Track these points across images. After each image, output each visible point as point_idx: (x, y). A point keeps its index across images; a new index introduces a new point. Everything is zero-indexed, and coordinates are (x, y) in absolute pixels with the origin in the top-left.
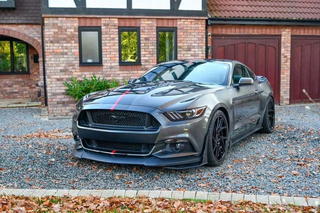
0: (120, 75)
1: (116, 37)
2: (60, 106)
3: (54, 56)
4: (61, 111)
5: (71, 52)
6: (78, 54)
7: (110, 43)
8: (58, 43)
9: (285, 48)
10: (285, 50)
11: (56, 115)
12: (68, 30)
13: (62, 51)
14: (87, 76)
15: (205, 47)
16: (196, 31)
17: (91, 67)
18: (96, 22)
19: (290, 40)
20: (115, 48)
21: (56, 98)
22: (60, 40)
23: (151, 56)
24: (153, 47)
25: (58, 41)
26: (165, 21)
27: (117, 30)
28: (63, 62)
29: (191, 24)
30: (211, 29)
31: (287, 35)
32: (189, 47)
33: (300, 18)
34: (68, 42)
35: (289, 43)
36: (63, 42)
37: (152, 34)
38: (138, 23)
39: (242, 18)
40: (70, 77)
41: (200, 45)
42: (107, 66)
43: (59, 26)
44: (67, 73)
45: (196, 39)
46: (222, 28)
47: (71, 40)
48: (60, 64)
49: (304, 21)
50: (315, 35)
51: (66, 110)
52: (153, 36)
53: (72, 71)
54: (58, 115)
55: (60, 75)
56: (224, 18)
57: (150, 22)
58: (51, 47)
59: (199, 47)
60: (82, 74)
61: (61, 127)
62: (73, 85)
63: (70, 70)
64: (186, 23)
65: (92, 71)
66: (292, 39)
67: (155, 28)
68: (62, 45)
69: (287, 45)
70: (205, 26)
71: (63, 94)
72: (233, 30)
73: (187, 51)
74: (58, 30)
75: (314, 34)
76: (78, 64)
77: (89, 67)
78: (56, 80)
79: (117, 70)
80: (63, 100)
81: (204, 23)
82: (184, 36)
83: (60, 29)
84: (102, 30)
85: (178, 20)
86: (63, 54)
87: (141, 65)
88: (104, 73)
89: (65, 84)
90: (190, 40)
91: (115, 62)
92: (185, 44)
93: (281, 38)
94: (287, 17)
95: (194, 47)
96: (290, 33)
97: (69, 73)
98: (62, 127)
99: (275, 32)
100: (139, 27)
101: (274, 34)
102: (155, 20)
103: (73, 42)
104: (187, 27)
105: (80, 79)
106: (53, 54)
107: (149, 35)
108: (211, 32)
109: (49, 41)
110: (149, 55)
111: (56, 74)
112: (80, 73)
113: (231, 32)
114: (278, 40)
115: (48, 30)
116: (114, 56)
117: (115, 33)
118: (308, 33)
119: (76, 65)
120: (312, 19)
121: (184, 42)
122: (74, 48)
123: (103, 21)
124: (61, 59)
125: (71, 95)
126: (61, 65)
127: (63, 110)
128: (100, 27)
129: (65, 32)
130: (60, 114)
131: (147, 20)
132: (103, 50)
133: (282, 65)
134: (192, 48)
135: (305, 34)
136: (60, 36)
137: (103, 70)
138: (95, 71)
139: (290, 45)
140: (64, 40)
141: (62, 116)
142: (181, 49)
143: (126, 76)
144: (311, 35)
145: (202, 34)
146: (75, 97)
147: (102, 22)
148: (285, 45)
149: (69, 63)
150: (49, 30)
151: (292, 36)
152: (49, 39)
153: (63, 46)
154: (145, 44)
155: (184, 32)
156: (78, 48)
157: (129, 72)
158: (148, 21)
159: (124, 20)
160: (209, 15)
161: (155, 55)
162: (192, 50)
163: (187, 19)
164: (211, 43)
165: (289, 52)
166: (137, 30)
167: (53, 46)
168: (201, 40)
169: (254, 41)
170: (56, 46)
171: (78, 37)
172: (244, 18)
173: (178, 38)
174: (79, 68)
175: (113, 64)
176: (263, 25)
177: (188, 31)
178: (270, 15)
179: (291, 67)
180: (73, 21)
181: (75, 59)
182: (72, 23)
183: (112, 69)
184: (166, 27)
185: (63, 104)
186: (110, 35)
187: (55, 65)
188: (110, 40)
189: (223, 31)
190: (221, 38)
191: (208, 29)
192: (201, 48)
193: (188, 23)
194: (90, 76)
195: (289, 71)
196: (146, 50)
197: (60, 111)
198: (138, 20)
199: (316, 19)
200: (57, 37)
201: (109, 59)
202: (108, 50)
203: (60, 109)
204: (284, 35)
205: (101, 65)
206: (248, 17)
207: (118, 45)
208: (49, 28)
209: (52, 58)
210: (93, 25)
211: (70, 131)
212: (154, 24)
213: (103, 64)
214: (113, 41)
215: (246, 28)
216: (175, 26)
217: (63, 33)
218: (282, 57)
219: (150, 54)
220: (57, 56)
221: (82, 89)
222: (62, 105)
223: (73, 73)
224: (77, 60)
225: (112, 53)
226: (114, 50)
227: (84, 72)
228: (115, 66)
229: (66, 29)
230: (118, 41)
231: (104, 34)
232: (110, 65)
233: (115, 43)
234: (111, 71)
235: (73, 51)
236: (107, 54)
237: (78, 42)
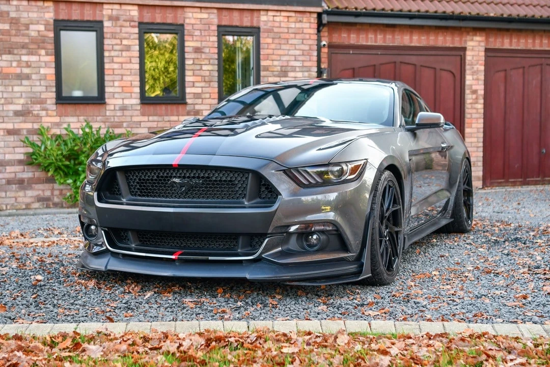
0: (142, 123)
1: (134, 43)
2: (14, 189)
4: (16, 199)
5: (38, 73)
6: (54, 78)
7: (122, 56)
8: (10, 53)
9: (473, 75)
10: (473, 79)
11: (5, 208)
12: (32, 27)
13: (18, 71)
14: (72, 126)
15: (315, 69)
16: (298, 36)
17: (81, 106)
18: (91, 12)
19: (483, 58)
20: (132, 68)
21: (4, 171)
22: (14, 47)
23: (207, 85)
24: (210, 67)
25: (9, 51)
26: (236, 14)
27: (136, 30)
28: (21, 95)
29: (288, 21)
30: (326, 34)
31: (476, 49)
32: (283, 69)
33: (502, 15)
34: (32, 52)
35: (481, 65)
36: (20, 53)
37: (209, 41)
38: (180, 17)
39: (389, 12)
40: (36, 126)
41: (306, 64)
42: (114, 105)
43: (13, 18)
44: (30, 118)
45: (298, 52)
46: (349, 32)
47: (39, 48)
48: (13, 99)
49: (510, 20)
50: (532, 49)
51: (25, 196)
52: (210, 44)
53: (41, 115)
54: (8, 207)
55: (13, 123)
56: (354, 10)
57: (205, 16)
59: (305, 69)
60: (62, 121)
61: (25, 229)
62: (43, 142)
63: (35, 112)
64: (277, 19)
65: (84, 116)
66: (486, 56)
67: (215, 28)
68: (19, 59)
69: (478, 68)
70: (315, 26)
71: (20, 162)
72: (371, 36)
73: (280, 77)
74: (10, 27)
75: (530, 47)
76: (54, 101)
77: (77, 107)
78: (6, 133)
79: (134, 114)
80: (20, 176)
81: (314, 20)
82: (273, 46)
83: (14, 24)
84: (105, 30)
85: (262, 13)
86: (20, 77)
87: (186, 104)
88: (107, 119)
89: (24, 142)
90: (285, 55)
91: (131, 97)
92: (276, 63)
93: (465, 55)
94: (478, 12)
95: (294, 69)
96: (483, 44)
97: (33, 118)
98: (27, 228)
99: (453, 43)
100: (182, 25)
101: (451, 46)
102: (215, 11)
103: (43, 52)
104: (280, 27)
105: (57, 131)
107: (202, 41)
108: (327, 39)
110: (203, 84)
111: (5, 121)
112: (57, 119)
113: (367, 41)
114: (460, 57)
116: (129, 84)
117: (132, 37)
118: (519, 46)
119: (49, 102)
120: (526, 16)
121: (274, 57)
122: (46, 64)
123: (107, 10)
124: (16, 89)
125: (39, 165)
126: (17, 101)
127: (19, 197)
128: (101, 22)
129: (25, 30)
130: (12, 205)
131: (198, 10)
132: (105, 70)
133: (468, 109)
134: (291, 70)
135: (513, 48)
136: (14, 39)
137: (106, 113)
138: (90, 116)
139: (482, 68)
140: (23, 47)
141: (17, 210)
142: (268, 72)
143: (155, 126)
144: (524, 48)
145: (310, 42)
146: (46, 169)
147: (105, 12)
148: (473, 68)
149: (33, 98)
151: (487, 50)
153: (21, 60)
154: (195, 60)
155: (273, 38)
156: (53, 65)
157: (160, 119)
158: (201, 12)
159: (151, 10)
160: (324, 4)
161: (216, 85)
162: (291, 74)
163: (281, 11)
164: (327, 61)
165: (482, 82)
166: (176, 32)
168: (308, 55)
169: (413, 59)
170: (5, 61)
171: (53, 41)
172: (393, 13)
173: (261, 50)
174: (54, 107)
175: (127, 102)
176: (430, 27)
177: (283, 36)
178: (444, 7)
179: (485, 114)
180: (42, 8)
181: (46, 89)
182: (41, 12)
183: (125, 111)
184: (237, 27)
185: (19, 184)
186: (121, 40)
187: (3, 100)
188: (122, 51)
189: (352, 38)
190: (348, 52)
191: (322, 34)
192: (307, 71)
193: (281, 19)
194: (78, 125)
195: (482, 121)
196: (197, 72)
197: (14, 199)
198: (179, 11)
199: (533, 16)
200: (9, 40)
201: (119, 90)
202: (116, 72)
203: (13, 194)
204: (471, 48)
205: (103, 102)
206: (401, 11)
207: (138, 62)
210: (86, 19)
211: (45, 234)
212: (213, 18)
213: (107, 101)
214: (127, 52)
215: (397, 33)
216: (255, 24)
217: (22, 32)
218: (467, 92)
219: (205, 81)
220: (7, 82)
221: (62, 153)
222: (17, 186)
223: (43, 118)
224: (52, 92)
225: (125, 78)
226: (131, 73)
227: (65, 116)
228: (132, 105)
229: (28, 25)
230: (138, 53)
231: (110, 38)
232: (121, 103)
233: (133, 57)
234: (123, 116)
235: (42, 71)
236: (116, 79)
237: (54, 53)
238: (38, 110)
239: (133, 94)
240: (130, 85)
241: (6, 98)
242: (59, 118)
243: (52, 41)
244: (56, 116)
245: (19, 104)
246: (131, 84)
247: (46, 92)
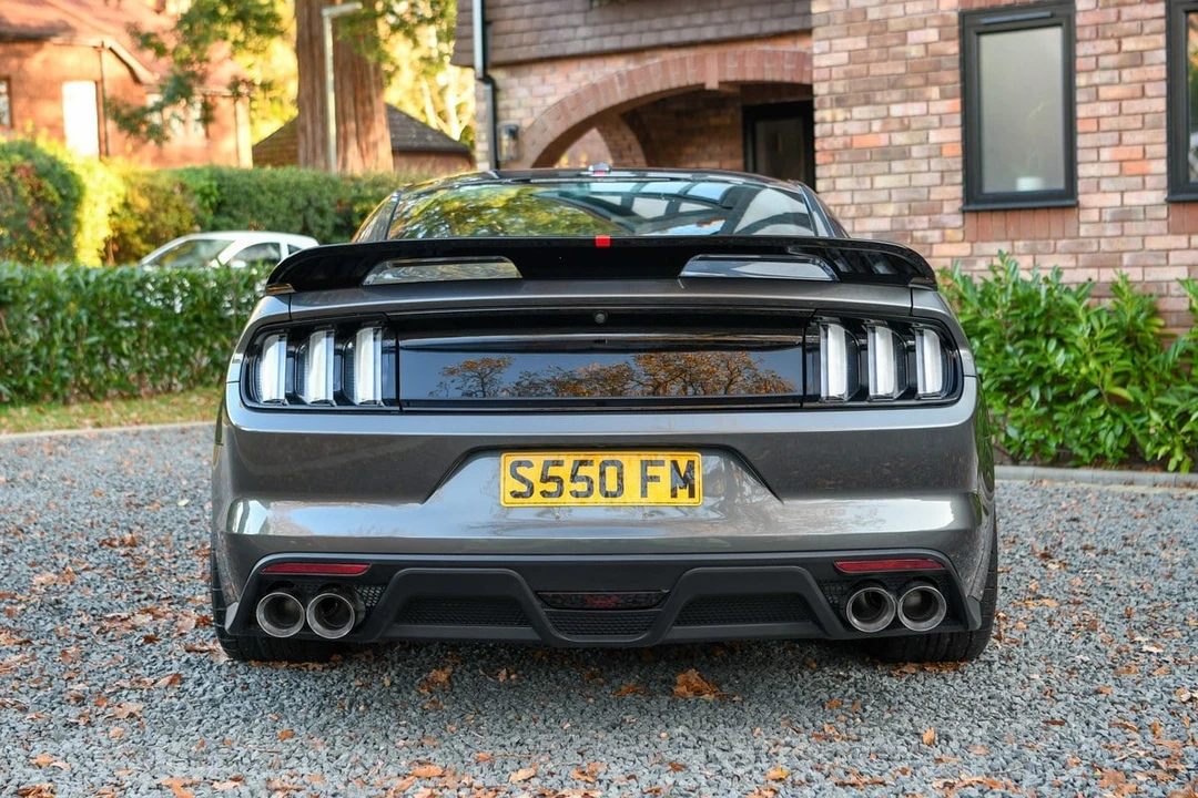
0: (1172, 254)
1: (1151, 45)
3: (848, 166)
5: (925, 142)
6: (958, 151)
7: (1120, 82)
8: (868, 102)
12: (913, 36)
13: (883, 140)
17: (1020, 216)
20: (1147, 109)
22: (875, 87)
25: (867, 97)
27: (1161, 9)
28: (890, 195)
34: (913, 94)
36: (888, 99)
42: (1101, 209)
43: (874, 22)
47: (928, 83)
48: (874, 206)
53: (930, 240)
58: (836, 126)
60: (976, 252)
63: (918, 234)
65: (1025, 239)
68: (884, 113)
74: (868, 42)
76: (959, 204)
77: (1011, 216)
79: (1152, 231)
83: (875, 34)
84: (1080, 20)
86: (888, 154)
88: (1082, 244)
91: (1144, 187)
103: (934, 92)
106: (846, 157)
109: (828, 99)
112: (963, 249)
115: (825, 45)
116: (1137, 152)
117: (1148, 28)
119: (947, 208)
122: (941, 120)
124: (880, 182)
126: (879, 210)
129: (898, 45)
132: (1079, 122)
136: (876, 70)
137: (1078, 228)
138: (1041, 239)
140: (893, 87)
149: (914, 200)
150: (831, 45)
152: (831, 86)
153: (888, 116)
156: (957, 120)
167: (846, 120)
170: (859, 120)
174: (958, 221)
175: (1131, 199)
181: (942, 177)
183: (1126, 224)
186: (1119, 39)
187: (853, 208)
188: (1120, 68)
201: (1113, 169)
202: (1105, 125)
205: (1068, 202)
207: (1165, 92)
208: (830, 35)
209: (840, 177)
213: (1081, 198)
214: (1134, 70)
217: (892, 50)
220: (860, 168)
223: (935, 246)
224: (953, 184)
225: (1127, 137)
226: (1143, 122)
227: (983, 241)
228: (1145, 206)
229: (905, 31)
230: (1164, 67)
231: (1090, 40)
232: (1119, 203)
233: (1149, 81)
234: (1122, 235)
235: (934, 137)
236: (1103, 143)
237: (958, 92)
238: (924, 230)
239: (1147, 178)
240: (1140, 156)
241: (859, 204)
242: (968, 245)
243: (956, 64)
244: (963, 241)
245: (885, 217)
246: (1144, 151)
247: (941, 185)
